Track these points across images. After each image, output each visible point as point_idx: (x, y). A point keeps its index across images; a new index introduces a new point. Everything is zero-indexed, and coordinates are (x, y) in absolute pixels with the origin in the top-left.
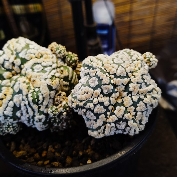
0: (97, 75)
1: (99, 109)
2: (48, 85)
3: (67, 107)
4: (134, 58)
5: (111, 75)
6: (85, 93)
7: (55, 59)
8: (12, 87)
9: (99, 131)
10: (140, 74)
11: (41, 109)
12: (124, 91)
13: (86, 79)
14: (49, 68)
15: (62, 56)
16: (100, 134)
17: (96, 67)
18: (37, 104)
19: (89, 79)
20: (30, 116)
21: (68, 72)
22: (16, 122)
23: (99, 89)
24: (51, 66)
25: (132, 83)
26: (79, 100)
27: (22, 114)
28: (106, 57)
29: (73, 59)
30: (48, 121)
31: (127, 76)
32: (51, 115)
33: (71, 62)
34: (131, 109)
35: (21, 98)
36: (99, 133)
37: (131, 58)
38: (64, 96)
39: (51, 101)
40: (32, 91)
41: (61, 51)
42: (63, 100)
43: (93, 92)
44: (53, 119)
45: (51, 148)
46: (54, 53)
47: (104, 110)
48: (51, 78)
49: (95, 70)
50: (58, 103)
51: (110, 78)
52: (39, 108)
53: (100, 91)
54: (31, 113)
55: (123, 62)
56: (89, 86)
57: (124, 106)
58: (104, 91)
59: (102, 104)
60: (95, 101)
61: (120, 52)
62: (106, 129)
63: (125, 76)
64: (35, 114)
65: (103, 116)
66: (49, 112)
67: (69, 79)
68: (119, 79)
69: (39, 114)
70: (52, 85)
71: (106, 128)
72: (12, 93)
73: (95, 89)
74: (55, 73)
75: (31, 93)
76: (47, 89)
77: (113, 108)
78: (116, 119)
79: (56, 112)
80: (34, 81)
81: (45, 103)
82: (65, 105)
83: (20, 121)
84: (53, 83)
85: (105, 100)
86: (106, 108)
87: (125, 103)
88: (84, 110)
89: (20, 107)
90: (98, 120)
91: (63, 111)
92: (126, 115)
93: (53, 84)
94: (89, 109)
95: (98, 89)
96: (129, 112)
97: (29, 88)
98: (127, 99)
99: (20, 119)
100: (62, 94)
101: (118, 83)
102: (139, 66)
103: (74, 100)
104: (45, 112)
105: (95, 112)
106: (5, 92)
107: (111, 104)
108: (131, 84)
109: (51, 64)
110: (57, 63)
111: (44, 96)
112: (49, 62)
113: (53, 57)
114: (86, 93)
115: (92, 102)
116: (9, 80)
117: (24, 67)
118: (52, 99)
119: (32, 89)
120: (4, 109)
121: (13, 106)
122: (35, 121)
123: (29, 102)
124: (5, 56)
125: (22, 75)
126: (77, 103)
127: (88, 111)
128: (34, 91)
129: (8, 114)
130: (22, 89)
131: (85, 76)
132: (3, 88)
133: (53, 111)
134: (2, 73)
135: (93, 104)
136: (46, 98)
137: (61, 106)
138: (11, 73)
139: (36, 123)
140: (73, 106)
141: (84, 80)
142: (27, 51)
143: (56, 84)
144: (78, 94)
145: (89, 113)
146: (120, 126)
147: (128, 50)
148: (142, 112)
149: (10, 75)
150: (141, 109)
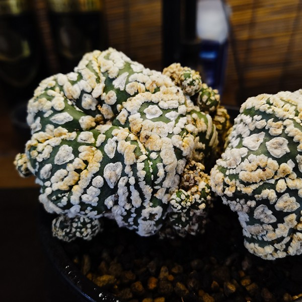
0: (286, 133)
1: (287, 204)
2: (175, 147)
3: (208, 194)
6: (257, 168)
7: (181, 96)
8: (101, 147)
9: (277, 245)
11: (159, 195)
13: (257, 139)
14: (173, 113)
15: (194, 90)
16: (278, 251)
17: (284, 116)
18: (152, 184)
19: (265, 141)
20: (133, 207)
21: (206, 122)
23: (290, 161)
24: (176, 109)
26: (242, 182)
27: (116, 203)
29: (213, 98)
30: (164, 218)
32: (176, 208)
33: (209, 103)
35: (119, 170)
38: (201, 170)
39: (177, 179)
40: (144, 157)
41: (194, 80)
42: (199, 178)
43: (277, 168)
44: (176, 216)
45: (166, 272)
46: (177, 85)
47: (296, 205)
48: (179, 134)
49: (280, 123)
50: (190, 184)
53: (293, 165)
54: (136, 202)
56: (268, 154)
58: (301, 166)
59: (293, 192)
60: (281, 185)
62: (291, 244)
64: (145, 204)
66: (173, 202)
67: (207, 138)
70: (182, 149)
72: (101, 159)
73: (281, 160)
74: (185, 124)
75: (143, 161)
76: (174, 156)
79: (187, 202)
80: (147, 137)
81: (166, 184)
82: (203, 189)
83: (106, 215)
84: (184, 144)
86: (301, 201)
88: (252, 203)
89: (116, 188)
90: (280, 225)
91: (200, 202)
93: (183, 146)
94: (266, 202)
95: (288, 162)
97: (136, 151)
99: (110, 211)
100: (197, 168)
103: (229, 180)
104: (165, 201)
105: (277, 209)
106: (84, 156)
109: (176, 106)
110: (185, 103)
111: (168, 168)
112: (174, 101)
113: (178, 91)
114: (261, 168)
115: (274, 189)
116: (91, 133)
117: (123, 107)
118: (178, 176)
119: (144, 153)
120: (82, 191)
121: (101, 186)
122: (142, 217)
123: (137, 180)
124: (82, 84)
125: (117, 124)
126: (236, 187)
127: (262, 205)
128: (149, 159)
129: (89, 201)
130: (122, 152)
131: (252, 133)
132: (81, 148)
133: (182, 200)
134: (77, 117)
135: (276, 192)
136: (170, 174)
137: (196, 190)
138: (93, 119)
139: (143, 222)
140: (225, 192)
141: (254, 141)
142: (128, 76)
143: (190, 145)
144: (240, 170)
145: (262, 210)
149: (92, 122)
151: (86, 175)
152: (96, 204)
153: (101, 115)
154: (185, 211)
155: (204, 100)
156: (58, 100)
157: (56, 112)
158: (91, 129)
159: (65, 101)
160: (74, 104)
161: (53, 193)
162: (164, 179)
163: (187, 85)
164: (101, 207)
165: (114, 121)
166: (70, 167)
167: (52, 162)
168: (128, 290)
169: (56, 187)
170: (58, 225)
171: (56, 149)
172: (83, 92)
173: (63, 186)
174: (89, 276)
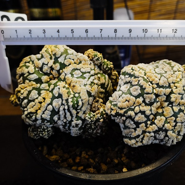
1: (140, 118)
2: (87, 91)
3: (104, 114)
4: (175, 69)
5: (153, 85)
6: (126, 101)
7: (92, 66)
8: (52, 91)
9: (137, 140)
10: (182, 85)
11: (80, 114)
12: (166, 101)
14: (88, 74)
15: (99, 63)
16: (138, 142)
17: (139, 76)
18: (76, 109)
19: (130, 88)
20: (67, 120)
22: (51, 126)
23: (141, 97)
24: (89, 72)
25: (174, 93)
26: (119, 108)
27: (59, 119)
28: (147, 66)
29: (109, 66)
30: (83, 127)
31: (169, 86)
32: (88, 121)
33: (107, 69)
34: (172, 120)
35: (60, 103)
36: (137, 142)
37: (172, 69)
38: (101, 103)
39: (89, 107)
40: (72, 96)
41: (99, 58)
42: (100, 106)
43: (135, 101)
44: (89, 126)
45: (85, 154)
46: (91, 60)
47: (145, 119)
48: (90, 85)
49: (137, 79)
50: (95, 109)
51: (153, 87)
52: (78, 113)
53: (143, 99)
54: (69, 118)
55: (164, 72)
56: (131, 94)
57: (164, 116)
58: (146, 100)
59: (143, 113)
60: (137, 109)
61: (160, 62)
62: (144, 139)
63: (167, 86)
64: (73, 119)
65: (144, 124)
66: (87, 118)
67: (106, 86)
68: (161, 89)
69: (76, 119)
70: (91, 92)
71: (145, 137)
72: (52, 97)
73: (137, 97)
74: (94, 80)
75: (71, 98)
76: (87, 95)
77: (153, 118)
78: (156, 128)
79: (93, 118)
80: (74, 86)
81: (83, 109)
82: (102, 112)
83: (55, 125)
84: (92, 89)
85: (147, 109)
86: (147, 117)
87: (165, 113)
88: (124, 118)
89: (59, 111)
90: (137, 129)
91: (100, 118)
92: (166, 125)
93: (92, 91)
94: (130, 117)
95: (140, 98)
96: (169, 123)
97: (68, 93)
98: (168, 109)
99: (56, 123)
100: (99, 101)
101: (161, 92)
102: (181, 77)
103: (113, 107)
104: (83, 117)
105: (136, 121)
106: (43, 96)
107: (152, 114)
108: (172, 94)
109: (89, 71)
110: (94, 69)
111: (84, 101)
112: (88, 69)
113: (91, 63)
114: (127, 101)
116: (47, 84)
117: (63, 72)
118: (90, 106)
119: (72, 94)
120: (42, 113)
121: (51, 110)
122: (72, 126)
123: (68, 106)
124: (43, 60)
125: (60, 80)
126: (117, 110)
127: (128, 119)
128: (74, 97)
129: (46, 118)
130: (61, 93)
131: (125, 84)
132: (42, 92)
133: (91, 117)
134: (40, 76)
135: (135, 112)
136: (85, 104)
137: (98, 112)
138: (49, 77)
139: (73, 128)
140: (111, 113)
141: (125, 88)
142: (66, 56)
143: (95, 90)
144: (118, 102)
145: (129, 121)
146: (159, 136)
147: (168, 61)
148: (182, 123)
149: (48, 79)
150: (181, 121)
151: (44, 105)
152: (49, 119)
153: (52, 75)
154: (93, 122)
155: (105, 68)
156: (31, 68)
157: (30, 74)
158: (47, 82)
159: (35, 68)
160: (39, 70)
161: (29, 114)
162: (82, 107)
163: (95, 60)
164: (51, 121)
165: (59, 78)
166: (37, 101)
167: (28, 99)
168: (65, 163)
169: (29, 111)
170: (31, 130)
171: (30, 92)
172: (43, 64)
173: (33, 110)
174: (47, 156)
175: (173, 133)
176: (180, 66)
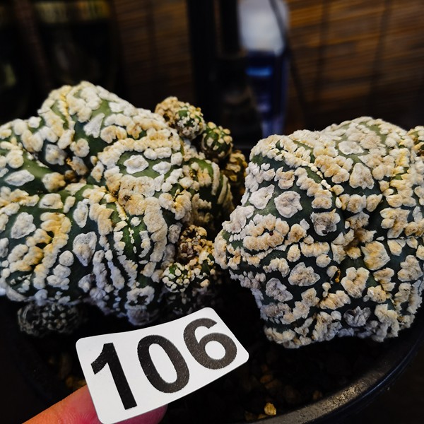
0: (298, 185)
1: (304, 274)
2: (163, 209)
3: (211, 267)
4: (390, 141)
5: (335, 187)
6: (264, 232)
7: (176, 142)
8: (69, 214)
9: (298, 330)
10: (409, 185)
11: (147, 272)
12: (368, 228)
13: (264, 195)
14: (163, 164)
15: (193, 132)
16: (301, 337)
17: (295, 163)
18: (136, 258)
19: (274, 196)
20: (115, 288)
21: (211, 173)
22: (73, 303)
23: (303, 221)
24: (168, 159)
25: (389, 206)
26: (247, 251)
27: (93, 285)
28: (317, 136)
29: (221, 141)
30: (159, 301)
31: (377, 189)
32: (170, 287)
33: (216, 148)
34: (385, 275)
35: (92, 243)
36: (298, 336)
37: (383, 142)
38: (202, 237)
39: (170, 250)
40: (122, 224)
41: (193, 119)
42: (200, 247)
43: (287, 231)
44: (174, 298)
46: (172, 126)
47: (315, 276)
48: (169, 192)
49: (291, 172)
50: (188, 255)
51: (333, 193)
52: (141, 268)
53: (308, 226)
54: (118, 283)
55: (363, 152)
56: (276, 213)
57: (366, 266)
58: (317, 227)
59: (310, 261)
60: (294, 252)
61: (350, 126)
62: (316, 327)
63: (371, 188)
64: (129, 285)
65: (313, 291)
66: (165, 280)
67: (213, 193)
68: (356, 197)
69: (138, 284)
70: (174, 211)
71: (318, 323)
72: (69, 230)
73: (292, 221)
74: (180, 178)
75: (122, 230)
76: (163, 220)
77: (337, 272)
78: (346, 300)
79: (184, 280)
80: (127, 198)
81: (156, 257)
82: (205, 261)
83: (85, 300)
84: (176, 203)
85: (319, 251)
86: (321, 271)
87: (367, 259)
88: (262, 277)
89: (91, 265)
90: (297, 304)
91: (201, 277)
92: (371, 290)
93: (175, 207)
94: (276, 274)
95: (301, 222)
96: (379, 283)
97: (114, 217)
98: (374, 249)
99: (87, 295)
100: (197, 234)
101: (355, 206)
102: (405, 162)
103: (232, 248)
104: (155, 278)
105: (291, 283)
106: (48, 226)
107: (333, 263)
108: (385, 209)
109: (168, 155)
110: (181, 151)
111: (154, 237)
112: (165, 149)
113: (172, 134)
114: (268, 231)
115: (285, 257)
116: (58, 196)
117: (98, 160)
118: (172, 246)
119: (123, 219)
120: (48, 272)
121: (71, 264)
122: (128, 302)
123: (115, 253)
124: (45, 132)
125: (92, 182)
126: (242, 257)
127: (273, 278)
128: (129, 225)
129: (58, 284)
130: (95, 219)
131: (261, 186)
132: (44, 216)
133: (177, 277)
134: (39, 175)
135: (288, 261)
136: (159, 245)
137: (195, 263)
138: (62, 177)
139: (130, 307)
140: (229, 264)
141: (261, 197)
142: (104, 118)
143: (185, 205)
144: (244, 235)
145: (274, 284)
146: (354, 319)
147: (370, 121)
148: (412, 282)
149: (60, 180)
150: (410, 277)
151: (51, 251)
152: (67, 288)
153: (71, 171)
154: (182, 290)
155: (209, 144)
156: (15, 154)
157: (11, 170)
158: (58, 189)
160: (37, 158)
161: (11, 275)
162: (151, 251)
163: (183, 126)
164: (73, 291)
165: (89, 178)
166: (31, 241)
167: (8, 236)
169: (14, 268)
170: (25, 316)
171: (12, 218)
172: (46, 142)
173: (22, 266)
175: (389, 309)
176: (403, 132)
